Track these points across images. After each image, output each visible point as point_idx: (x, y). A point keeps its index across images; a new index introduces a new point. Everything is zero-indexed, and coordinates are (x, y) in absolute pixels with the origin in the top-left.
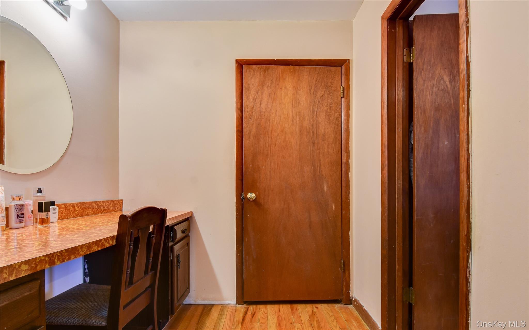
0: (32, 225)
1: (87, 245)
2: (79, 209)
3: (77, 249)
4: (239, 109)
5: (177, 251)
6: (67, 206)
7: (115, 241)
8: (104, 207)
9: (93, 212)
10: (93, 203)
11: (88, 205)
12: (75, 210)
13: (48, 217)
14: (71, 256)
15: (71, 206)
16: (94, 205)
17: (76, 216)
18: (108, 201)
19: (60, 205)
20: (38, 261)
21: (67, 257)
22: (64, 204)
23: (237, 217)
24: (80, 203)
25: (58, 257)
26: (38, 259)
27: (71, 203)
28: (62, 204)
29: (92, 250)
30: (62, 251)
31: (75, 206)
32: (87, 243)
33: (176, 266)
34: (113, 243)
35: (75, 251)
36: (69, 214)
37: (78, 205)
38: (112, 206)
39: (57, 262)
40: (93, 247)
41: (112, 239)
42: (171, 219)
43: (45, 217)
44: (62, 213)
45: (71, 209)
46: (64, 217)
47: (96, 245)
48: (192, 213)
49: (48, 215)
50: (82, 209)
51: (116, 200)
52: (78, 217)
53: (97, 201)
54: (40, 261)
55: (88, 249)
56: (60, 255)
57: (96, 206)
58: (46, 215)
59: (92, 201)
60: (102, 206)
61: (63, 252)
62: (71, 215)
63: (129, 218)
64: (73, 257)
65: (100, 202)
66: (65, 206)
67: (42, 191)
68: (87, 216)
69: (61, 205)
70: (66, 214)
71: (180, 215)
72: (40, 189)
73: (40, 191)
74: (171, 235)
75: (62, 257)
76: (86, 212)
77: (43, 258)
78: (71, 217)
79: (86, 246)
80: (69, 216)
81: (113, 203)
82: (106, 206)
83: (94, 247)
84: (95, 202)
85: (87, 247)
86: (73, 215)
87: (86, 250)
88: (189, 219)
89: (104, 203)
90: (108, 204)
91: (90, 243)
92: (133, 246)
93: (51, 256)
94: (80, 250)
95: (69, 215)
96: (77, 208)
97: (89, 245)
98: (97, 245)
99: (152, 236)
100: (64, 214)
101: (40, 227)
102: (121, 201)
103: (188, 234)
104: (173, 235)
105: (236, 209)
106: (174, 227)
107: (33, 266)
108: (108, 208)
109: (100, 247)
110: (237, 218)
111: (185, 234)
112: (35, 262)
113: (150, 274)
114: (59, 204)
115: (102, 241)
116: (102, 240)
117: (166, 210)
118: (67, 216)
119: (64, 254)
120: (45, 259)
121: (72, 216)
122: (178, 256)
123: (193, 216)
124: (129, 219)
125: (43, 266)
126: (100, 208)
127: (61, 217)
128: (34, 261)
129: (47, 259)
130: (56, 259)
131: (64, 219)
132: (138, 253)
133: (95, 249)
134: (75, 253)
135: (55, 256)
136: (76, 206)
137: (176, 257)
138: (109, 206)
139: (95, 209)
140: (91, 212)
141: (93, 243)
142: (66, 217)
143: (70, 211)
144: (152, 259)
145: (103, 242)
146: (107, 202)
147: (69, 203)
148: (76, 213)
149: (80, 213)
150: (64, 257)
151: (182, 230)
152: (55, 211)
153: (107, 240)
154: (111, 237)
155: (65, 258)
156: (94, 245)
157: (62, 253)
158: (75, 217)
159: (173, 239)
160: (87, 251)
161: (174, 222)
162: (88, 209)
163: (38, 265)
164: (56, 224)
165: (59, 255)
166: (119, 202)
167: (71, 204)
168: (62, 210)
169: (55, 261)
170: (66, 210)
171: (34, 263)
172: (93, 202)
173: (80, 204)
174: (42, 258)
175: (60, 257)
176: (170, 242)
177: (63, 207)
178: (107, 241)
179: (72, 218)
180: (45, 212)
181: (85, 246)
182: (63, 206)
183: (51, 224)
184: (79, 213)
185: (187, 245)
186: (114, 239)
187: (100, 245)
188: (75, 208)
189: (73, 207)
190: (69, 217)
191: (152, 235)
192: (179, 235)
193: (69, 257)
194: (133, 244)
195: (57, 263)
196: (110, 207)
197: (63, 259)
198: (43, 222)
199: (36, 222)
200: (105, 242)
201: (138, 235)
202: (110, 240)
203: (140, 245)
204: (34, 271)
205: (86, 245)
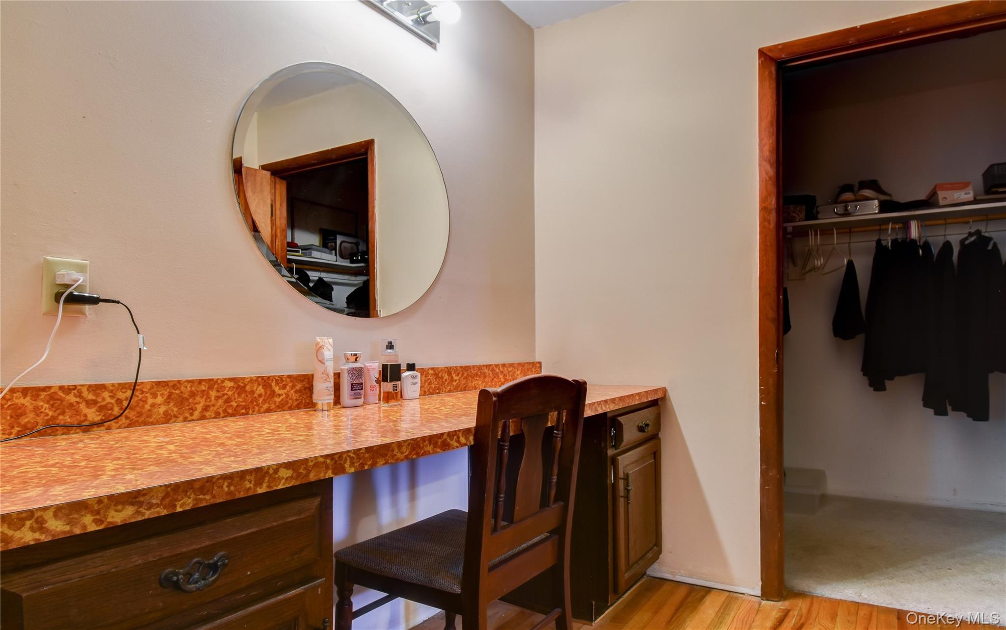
0: (377, 402)
1: (412, 442)
2: (460, 378)
3: (391, 449)
4: (766, 161)
5: (624, 467)
6: (438, 371)
7: (471, 438)
8: (505, 375)
9: (484, 384)
10: (485, 368)
11: (474, 371)
12: (452, 380)
13: (396, 390)
14: (378, 460)
15: (445, 373)
16: (486, 371)
17: (455, 389)
18: (513, 364)
19: (426, 370)
20: (311, 464)
21: (369, 461)
22: (432, 369)
23: (763, 403)
24: (461, 367)
25: (350, 460)
26: (312, 461)
27: (445, 367)
28: (429, 368)
29: (422, 452)
30: (360, 449)
31: (453, 373)
32: (412, 439)
33: (622, 497)
34: (467, 441)
35: (387, 452)
36: (442, 385)
37: (457, 370)
38: (521, 374)
39: (349, 468)
40: (423, 447)
41: (466, 435)
42: (609, 402)
43: (392, 391)
44: (430, 384)
45: (445, 378)
46: (434, 390)
47: (430, 444)
48: (664, 390)
49: (397, 386)
50: (466, 378)
51: (527, 363)
52: (458, 391)
53: (492, 365)
54: (314, 464)
55: (414, 450)
56: (355, 458)
57: (490, 372)
58: (393, 387)
59: (482, 364)
60: (502, 372)
61: (361, 451)
62: (445, 387)
63: (495, 397)
64: (382, 462)
65: (497, 366)
66: (434, 371)
67: (393, 346)
68: (474, 391)
69: (428, 370)
70: (437, 386)
71: (632, 395)
72: (390, 343)
73: (390, 346)
74: (612, 434)
75: (358, 460)
76: (472, 383)
77: (322, 460)
78: (445, 391)
79: (409, 445)
80: (443, 389)
81: (522, 369)
82: (509, 373)
83: (426, 447)
84: (488, 366)
85: (410, 447)
86: (448, 388)
87: (408, 451)
88: (660, 402)
89: (506, 369)
90: (513, 370)
91: (417, 438)
92: (509, 450)
93: (336, 457)
94: (396, 451)
95: (441, 388)
96: (456, 376)
97: (416, 442)
98: (433, 444)
99: (555, 433)
100: (433, 386)
101: (385, 406)
102: (538, 365)
103: (658, 434)
104: (615, 434)
105: (760, 385)
106: (619, 418)
107: (301, 472)
108: (512, 376)
109: (439, 448)
110: (763, 405)
111: (645, 433)
112: (306, 465)
113: (553, 506)
114: (424, 367)
115: (444, 437)
116: (442, 434)
117: (585, 383)
118: (439, 389)
119: (362, 455)
120: (324, 462)
121: (447, 390)
122: (626, 478)
123: (667, 395)
124: (494, 399)
125: (321, 473)
126: (498, 376)
127: (429, 390)
128: (303, 465)
129: (328, 461)
130: (348, 462)
131: (433, 394)
132: (522, 465)
133: (429, 449)
134: (386, 455)
135: (346, 457)
136: (455, 372)
137: (622, 479)
138: (515, 372)
139: (488, 377)
140: (480, 383)
141: (424, 439)
142: (437, 391)
143: (444, 380)
144: (557, 479)
145: (446, 439)
146: (511, 366)
147: (441, 368)
148: (455, 384)
149: (461, 385)
150: (364, 460)
151: (637, 424)
152: (415, 381)
153: (454, 435)
154: (464, 431)
155: (364, 462)
156: (425, 443)
157: (360, 453)
158: (453, 392)
159: (615, 443)
160: (411, 453)
161: (617, 407)
162: (475, 378)
163: (311, 471)
164: (417, 402)
165: (353, 457)
166: (533, 367)
167: (446, 369)
168: (430, 379)
169: (345, 466)
170: (436, 379)
171: (303, 467)
172: (484, 366)
173: (460, 369)
174: (320, 461)
175: (355, 460)
176: (610, 448)
177: (431, 374)
178: (455, 437)
179: (448, 392)
180: (391, 381)
181: (406, 444)
182: (431, 372)
183: (406, 403)
184: (459, 385)
185: (653, 455)
186: (470, 434)
187: (439, 443)
188: (453, 375)
189: (449, 374)
190: (442, 391)
191: (555, 431)
192: (630, 434)
193: (372, 462)
194: (509, 446)
195: (349, 470)
196: (517, 376)
197: (360, 464)
198: (388, 397)
199: (380, 400)
200: (450, 439)
201: (522, 430)
202: (460, 435)
203: (525, 450)
204: (304, 481)
205: (409, 442)
